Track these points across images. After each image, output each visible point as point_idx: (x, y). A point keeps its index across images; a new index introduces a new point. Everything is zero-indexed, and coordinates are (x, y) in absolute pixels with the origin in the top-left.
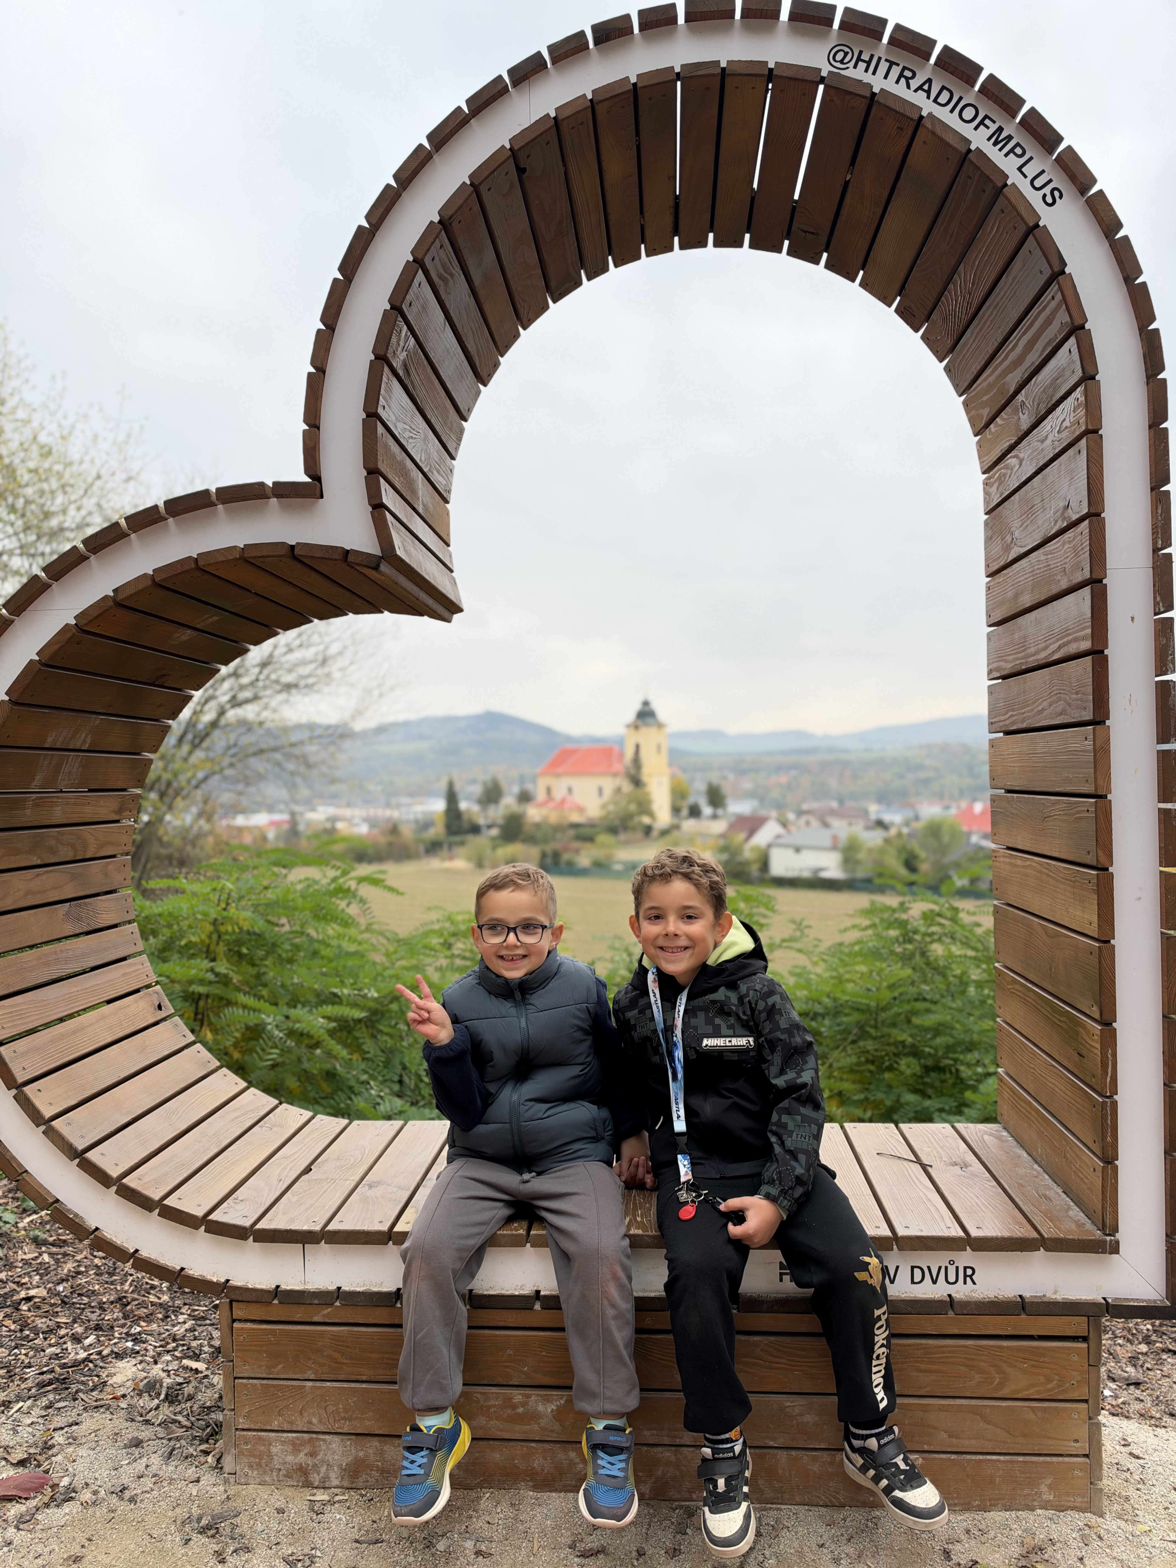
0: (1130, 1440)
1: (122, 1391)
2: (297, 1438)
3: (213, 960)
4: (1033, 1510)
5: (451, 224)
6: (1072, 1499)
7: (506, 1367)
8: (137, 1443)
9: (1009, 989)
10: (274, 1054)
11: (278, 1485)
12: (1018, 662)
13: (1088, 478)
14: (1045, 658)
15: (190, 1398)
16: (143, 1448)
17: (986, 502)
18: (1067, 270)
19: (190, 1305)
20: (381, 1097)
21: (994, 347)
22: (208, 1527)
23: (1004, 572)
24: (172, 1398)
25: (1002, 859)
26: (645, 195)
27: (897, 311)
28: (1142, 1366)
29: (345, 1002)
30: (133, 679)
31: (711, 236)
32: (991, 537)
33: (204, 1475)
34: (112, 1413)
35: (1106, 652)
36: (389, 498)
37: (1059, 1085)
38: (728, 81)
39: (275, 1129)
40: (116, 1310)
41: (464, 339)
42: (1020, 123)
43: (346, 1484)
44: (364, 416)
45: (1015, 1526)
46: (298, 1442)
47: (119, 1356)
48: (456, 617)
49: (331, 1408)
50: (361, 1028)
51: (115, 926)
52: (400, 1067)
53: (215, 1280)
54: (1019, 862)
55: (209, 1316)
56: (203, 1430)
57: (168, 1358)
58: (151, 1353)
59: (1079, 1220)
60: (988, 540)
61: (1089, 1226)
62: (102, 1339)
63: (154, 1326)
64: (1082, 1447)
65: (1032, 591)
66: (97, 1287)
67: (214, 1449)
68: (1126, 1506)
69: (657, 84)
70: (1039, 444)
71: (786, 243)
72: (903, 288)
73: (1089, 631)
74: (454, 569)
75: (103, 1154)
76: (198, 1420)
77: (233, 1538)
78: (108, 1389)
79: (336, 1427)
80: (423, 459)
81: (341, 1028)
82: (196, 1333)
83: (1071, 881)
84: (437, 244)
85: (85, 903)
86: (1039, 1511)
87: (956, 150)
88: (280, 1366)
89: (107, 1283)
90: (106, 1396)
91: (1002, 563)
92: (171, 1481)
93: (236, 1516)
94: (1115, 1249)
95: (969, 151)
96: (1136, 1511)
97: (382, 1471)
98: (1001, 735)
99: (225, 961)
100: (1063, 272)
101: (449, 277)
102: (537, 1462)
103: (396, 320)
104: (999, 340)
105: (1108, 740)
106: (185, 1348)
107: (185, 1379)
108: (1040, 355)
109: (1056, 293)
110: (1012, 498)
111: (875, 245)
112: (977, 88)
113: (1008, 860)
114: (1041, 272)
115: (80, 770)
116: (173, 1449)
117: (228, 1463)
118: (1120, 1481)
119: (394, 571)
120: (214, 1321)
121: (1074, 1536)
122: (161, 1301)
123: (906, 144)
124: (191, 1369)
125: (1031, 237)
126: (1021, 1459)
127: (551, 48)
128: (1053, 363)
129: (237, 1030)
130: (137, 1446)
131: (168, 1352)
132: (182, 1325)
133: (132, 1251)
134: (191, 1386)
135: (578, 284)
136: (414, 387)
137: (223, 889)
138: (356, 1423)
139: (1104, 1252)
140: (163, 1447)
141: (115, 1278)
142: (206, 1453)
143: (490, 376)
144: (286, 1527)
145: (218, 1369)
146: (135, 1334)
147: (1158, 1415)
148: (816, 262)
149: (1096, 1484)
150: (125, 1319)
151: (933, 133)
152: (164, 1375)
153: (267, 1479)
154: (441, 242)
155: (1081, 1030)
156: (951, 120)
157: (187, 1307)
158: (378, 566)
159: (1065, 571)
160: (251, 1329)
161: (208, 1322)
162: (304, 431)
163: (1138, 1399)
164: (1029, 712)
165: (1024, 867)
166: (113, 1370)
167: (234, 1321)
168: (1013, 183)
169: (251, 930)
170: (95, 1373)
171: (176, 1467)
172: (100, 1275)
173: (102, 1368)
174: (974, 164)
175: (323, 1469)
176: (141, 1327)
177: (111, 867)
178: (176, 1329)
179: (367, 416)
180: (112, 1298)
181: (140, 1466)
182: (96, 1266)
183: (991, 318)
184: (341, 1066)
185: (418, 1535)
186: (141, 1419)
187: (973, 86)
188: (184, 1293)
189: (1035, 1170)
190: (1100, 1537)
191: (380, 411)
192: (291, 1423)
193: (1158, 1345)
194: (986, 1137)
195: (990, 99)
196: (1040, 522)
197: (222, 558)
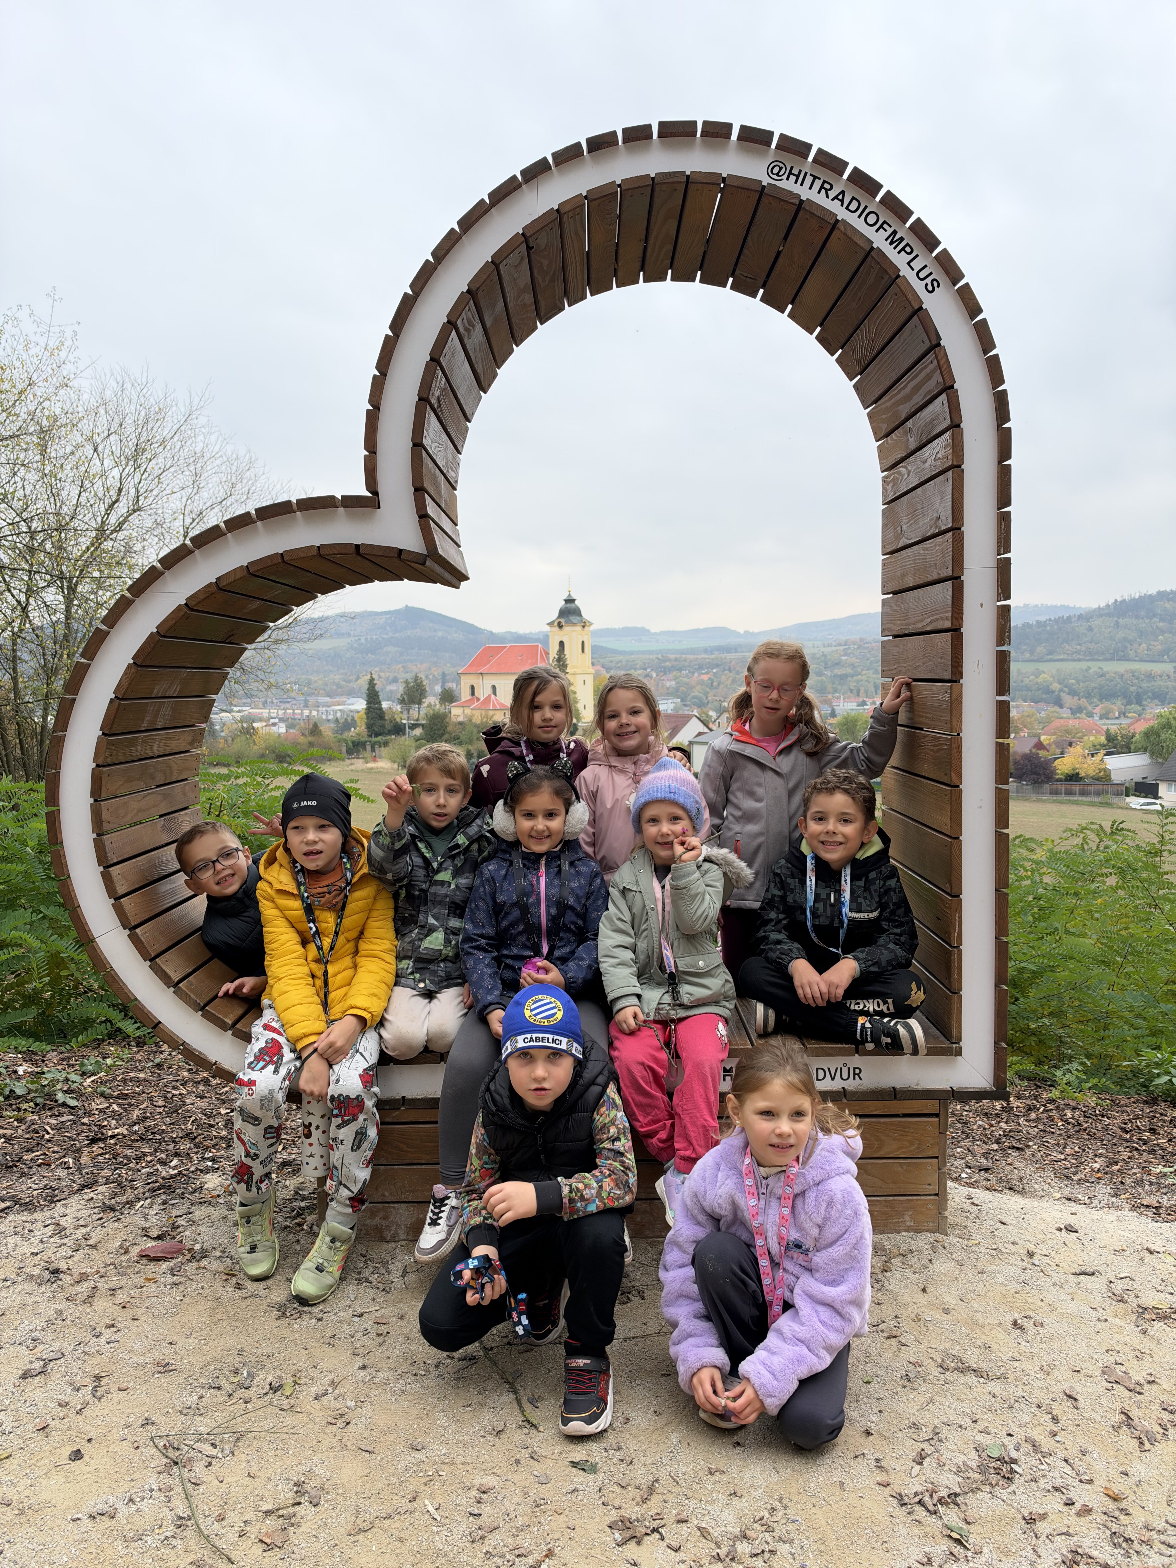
1: (216, 1193)
2: (374, 1207)
4: (898, 1232)
5: (477, 295)
6: (926, 1225)
12: (904, 627)
13: (953, 501)
14: (921, 628)
17: (884, 495)
18: (942, 343)
21: (891, 383)
23: (895, 555)
27: (817, 338)
31: (670, 274)
32: (887, 525)
34: (214, 1206)
35: (962, 630)
36: (431, 509)
38: (691, 187)
42: (909, 228)
44: (412, 445)
45: (886, 1242)
46: (374, 1210)
48: (464, 584)
49: (399, 1185)
54: (900, 778)
59: (935, 1035)
60: (885, 526)
61: (942, 1038)
64: (933, 1189)
65: (913, 575)
68: (965, 1231)
70: (921, 464)
71: (730, 282)
72: (821, 325)
73: (950, 614)
74: (462, 544)
78: (205, 1192)
79: (403, 1198)
83: (935, 794)
84: (465, 305)
85: (173, 818)
86: (902, 1232)
87: (862, 248)
91: (894, 547)
95: (872, 249)
96: (971, 1234)
100: (939, 345)
101: (471, 327)
103: (434, 368)
104: (894, 378)
105: (961, 694)
108: (923, 399)
109: (934, 358)
110: (902, 499)
112: (878, 200)
113: (892, 776)
114: (922, 343)
115: (170, 712)
118: (961, 1217)
119: (434, 563)
121: (927, 1247)
123: (825, 237)
125: (916, 316)
126: (891, 1198)
127: (555, 155)
128: (931, 407)
135: (561, 310)
136: (443, 414)
138: (418, 1194)
139: (951, 1055)
143: (490, 385)
147: (1000, 1188)
148: (754, 296)
149: (942, 1216)
151: (845, 234)
154: (466, 302)
155: (939, 901)
156: (859, 224)
158: (425, 562)
159: (936, 565)
162: (365, 456)
164: (911, 666)
166: (204, 1180)
168: (904, 276)
170: (190, 1182)
173: (194, 1179)
174: (875, 260)
175: (393, 1228)
177: (187, 788)
179: (414, 446)
183: (888, 362)
187: (875, 198)
190: (944, 1247)
191: (422, 438)
195: (887, 208)
196: (921, 524)
197: (302, 555)
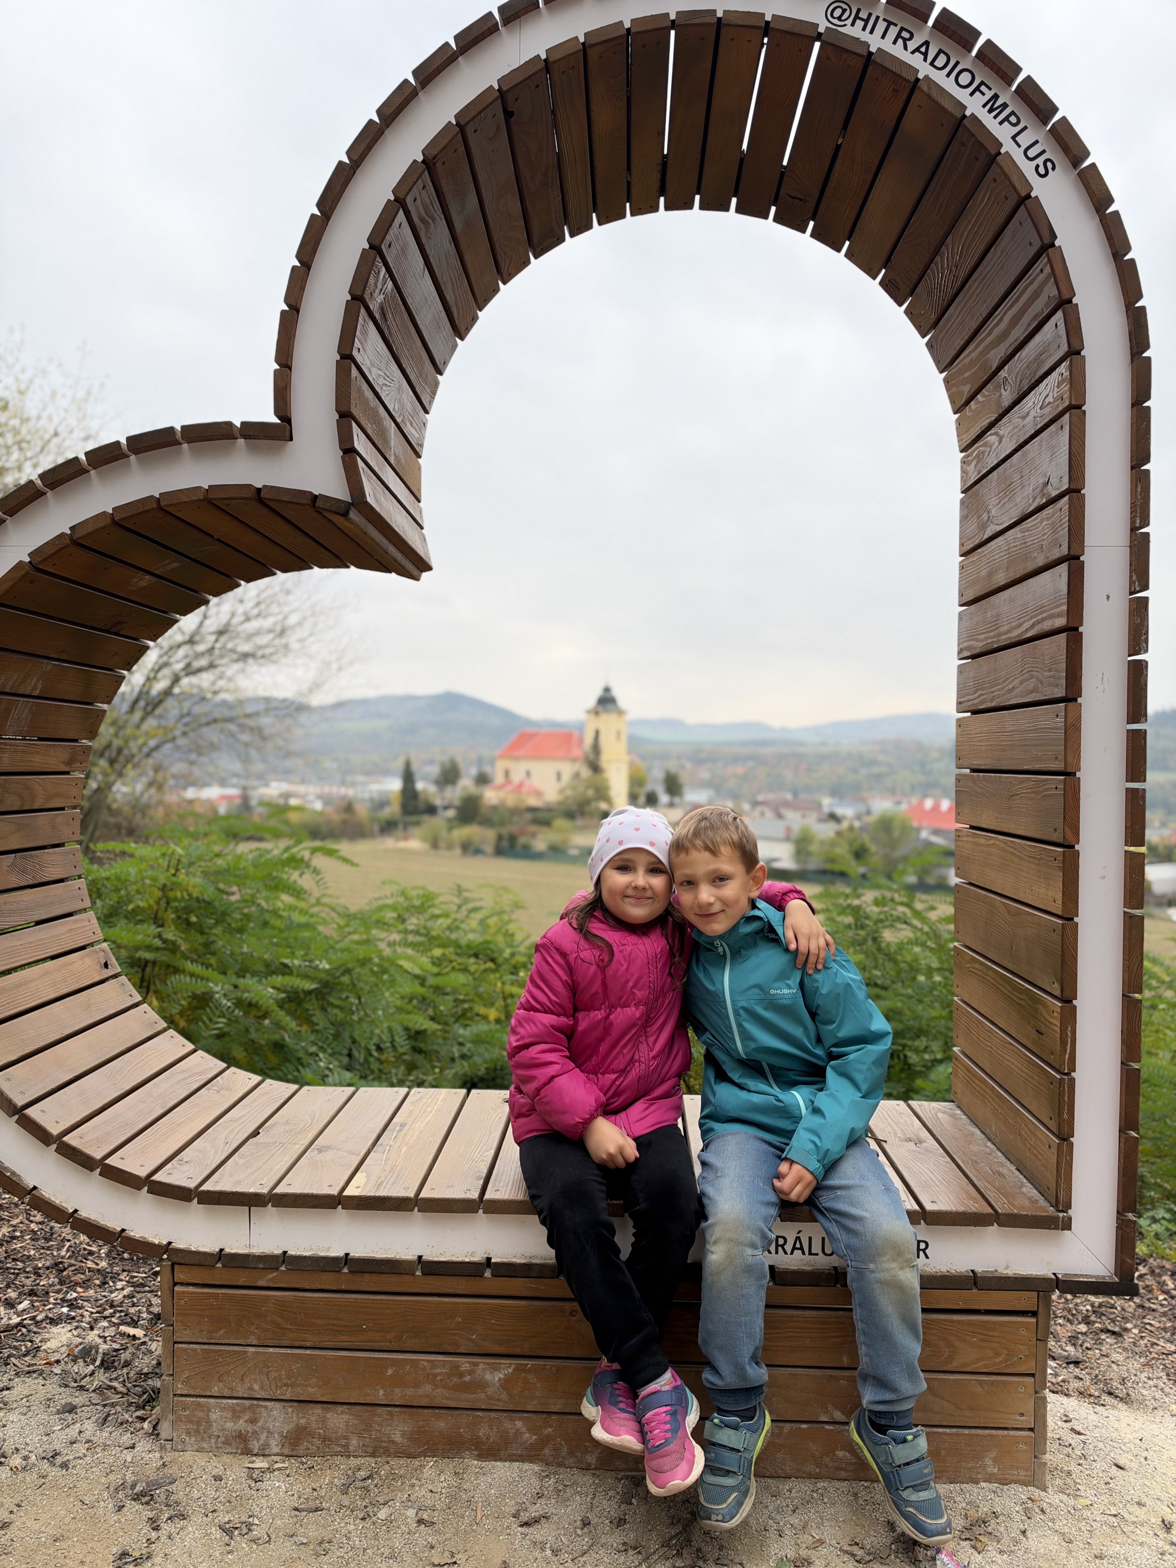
0: (1071, 1416)
1: (56, 1357)
2: (238, 1405)
3: (162, 926)
4: (977, 1484)
5: (434, 164)
6: (1016, 1473)
7: (454, 1335)
8: (71, 1409)
9: (968, 968)
10: (221, 1023)
11: (216, 1451)
12: (989, 641)
13: (1070, 453)
14: (1018, 636)
15: (127, 1364)
16: (76, 1414)
17: (963, 480)
18: (1057, 243)
19: (129, 1271)
20: (330, 1070)
21: (979, 322)
22: (143, 1494)
23: (980, 550)
24: (108, 1364)
25: (965, 839)
26: (634, 150)
27: (881, 284)
28: (1081, 1346)
29: (295, 972)
30: (88, 624)
31: (697, 198)
32: (967, 516)
33: (140, 1441)
34: (44, 1379)
35: (1080, 629)
36: (360, 443)
37: (1015, 1062)
38: (724, 31)
39: (222, 1092)
40: (52, 1276)
41: (443, 288)
42: (1015, 91)
43: (286, 1451)
44: (338, 358)
45: (959, 1499)
46: (238, 1409)
47: (54, 1322)
48: (425, 575)
49: (273, 1375)
50: (311, 1000)
51: (62, 881)
52: (349, 1041)
53: (157, 1243)
54: (982, 841)
55: (148, 1283)
56: (140, 1396)
57: (105, 1324)
58: (88, 1319)
59: (1032, 1197)
60: (964, 519)
61: (1042, 1202)
62: (36, 1304)
63: (91, 1292)
64: (1028, 1421)
65: (1007, 570)
66: (32, 1252)
67: (151, 1416)
68: (1068, 1481)
69: (652, 30)
70: (1021, 420)
71: (773, 209)
72: (888, 259)
73: (1065, 608)
74: (425, 526)
75: (43, 1111)
76: (135, 1386)
77: (167, 1505)
78: (42, 1354)
79: (278, 1394)
80: (396, 408)
81: (290, 999)
82: (135, 1300)
83: (1036, 859)
84: (420, 184)
85: (31, 856)
86: (983, 1484)
87: (951, 115)
88: (222, 1331)
89: (43, 1248)
90: (39, 1362)
91: (977, 542)
92: (105, 1447)
93: (171, 1483)
94: (1067, 1225)
95: (964, 116)
96: (1078, 1486)
97: (324, 1439)
98: (969, 714)
99: (173, 928)
100: (1053, 245)
101: (430, 221)
102: (483, 1431)
103: (374, 260)
104: (984, 315)
105: (1079, 718)
106: (123, 1314)
107: (122, 1345)
108: (1026, 330)
109: (1045, 266)
110: (990, 476)
111: (863, 213)
112: (974, 53)
113: (971, 839)
114: (1031, 244)
115: (30, 717)
116: (108, 1415)
117: (165, 1430)
118: (1062, 1456)
119: (364, 520)
120: (153, 1288)
121: (1017, 1509)
122: (99, 1267)
123: (901, 106)
124: (129, 1336)
125: (1022, 207)
126: (966, 1431)
128: (1038, 338)
129: (184, 998)
130: (70, 1412)
131: (105, 1318)
132: (120, 1291)
133: (71, 1211)
134: (127, 1352)
135: (561, 240)
136: (390, 333)
137: (173, 853)
138: (299, 1390)
139: (1056, 1228)
140: (97, 1413)
141: (51, 1243)
142: (142, 1419)
143: (468, 330)
144: (223, 1495)
145: (157, 1336)
146: (70, 1300)
147: (1097, 1394)
148: (803, 230)
149: (1041, 1458)
150: (62, 1285)
151: (929, 96)
152: (100, 1341)
153: (205, 1446)
154: (423, 182)
155: (1040, 1007)
156: (948, 84)
157: (126, 1273)
158: (347, 512)
159: (1042, 548)
160: (192, 1293)
161: (147, 1289)
162: (276, 371)
163: (1077, 1377)
164: (999, 690)
165: (988, 845)
166: (47, 1336)
167: (175, 1284)
168: (1007, 152)
169: (200, 897)
170: (28, 1338)
171: (111, 1433)
172: (37, 1240)
173: (35, 1333)
174: (969, 131)
175: (263, 1437)
176: (78, 1293)
177: (59, 820)
178: (113, 1295)
179: (341, 358)
180: (48, 1264)
181: (73, 1432)
182: (33, 1231)
183: (977, 292)
184: (289, 1037)
185: (359, 1503)
186: (76, 1385)
187: (970, 51)
188: (123, 1259)
189: (989, 1147)
190: (1042, 1511)
191: (355, 353)
192: (231, 1389)
193: (1097, 1325)
194: (940, 1115)
195: (986, 65)
196: (1018, 500)
197: (185, 499)
